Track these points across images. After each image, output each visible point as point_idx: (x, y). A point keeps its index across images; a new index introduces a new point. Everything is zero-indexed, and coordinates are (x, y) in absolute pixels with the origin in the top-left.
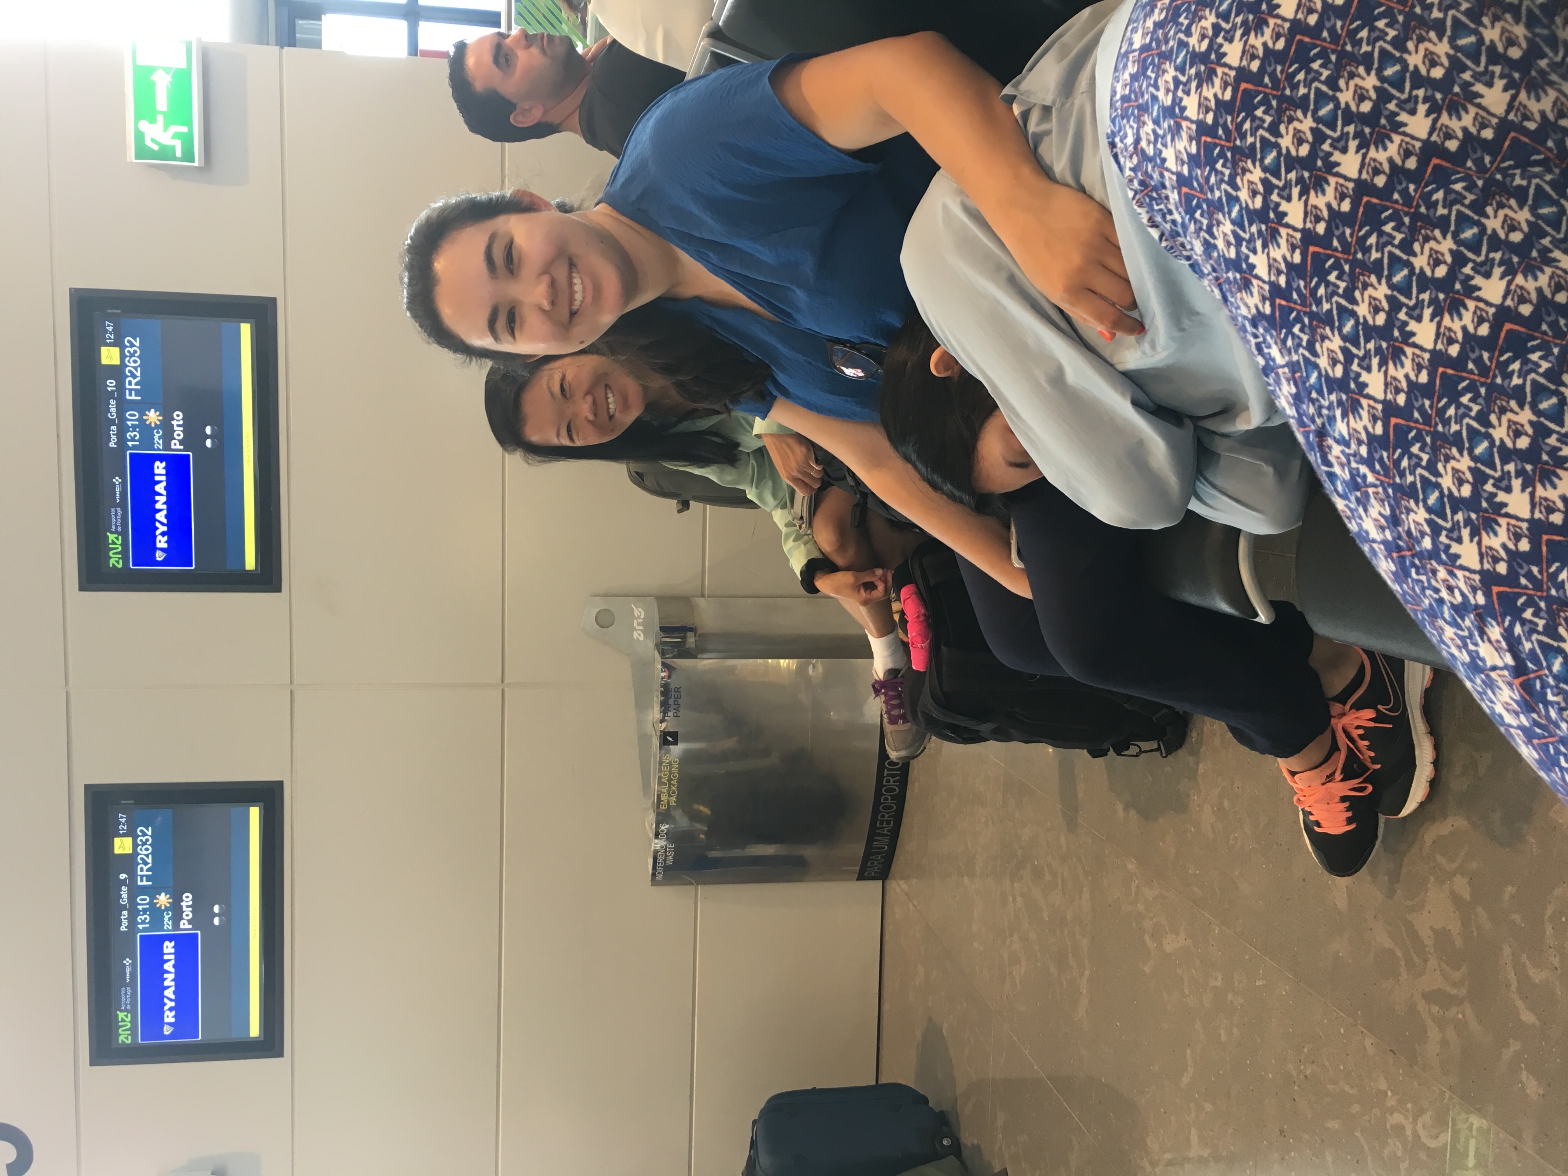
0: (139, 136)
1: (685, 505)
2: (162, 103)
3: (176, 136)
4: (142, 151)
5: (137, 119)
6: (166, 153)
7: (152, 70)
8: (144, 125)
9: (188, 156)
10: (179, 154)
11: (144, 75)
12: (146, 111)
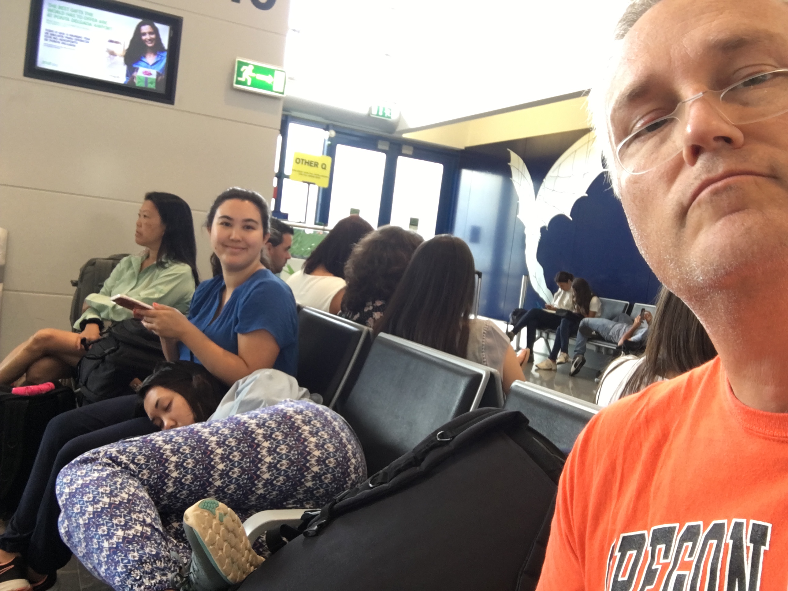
0: (247, 64)
1: (75, 284)
2: (260, 77)
3: (246, 80)
4: (241, 64)
5: (255, 66)
6: (240, 74)
7: (273, 75)
8: (251, 68)
9: (238, 82)
10: (239, 79)
11: (271, 72)
12: (257, 69)
